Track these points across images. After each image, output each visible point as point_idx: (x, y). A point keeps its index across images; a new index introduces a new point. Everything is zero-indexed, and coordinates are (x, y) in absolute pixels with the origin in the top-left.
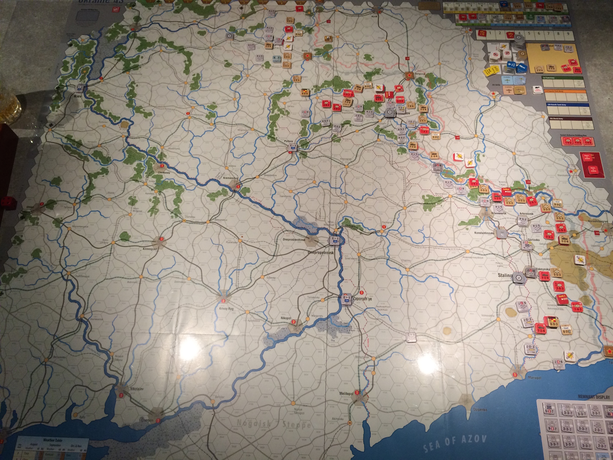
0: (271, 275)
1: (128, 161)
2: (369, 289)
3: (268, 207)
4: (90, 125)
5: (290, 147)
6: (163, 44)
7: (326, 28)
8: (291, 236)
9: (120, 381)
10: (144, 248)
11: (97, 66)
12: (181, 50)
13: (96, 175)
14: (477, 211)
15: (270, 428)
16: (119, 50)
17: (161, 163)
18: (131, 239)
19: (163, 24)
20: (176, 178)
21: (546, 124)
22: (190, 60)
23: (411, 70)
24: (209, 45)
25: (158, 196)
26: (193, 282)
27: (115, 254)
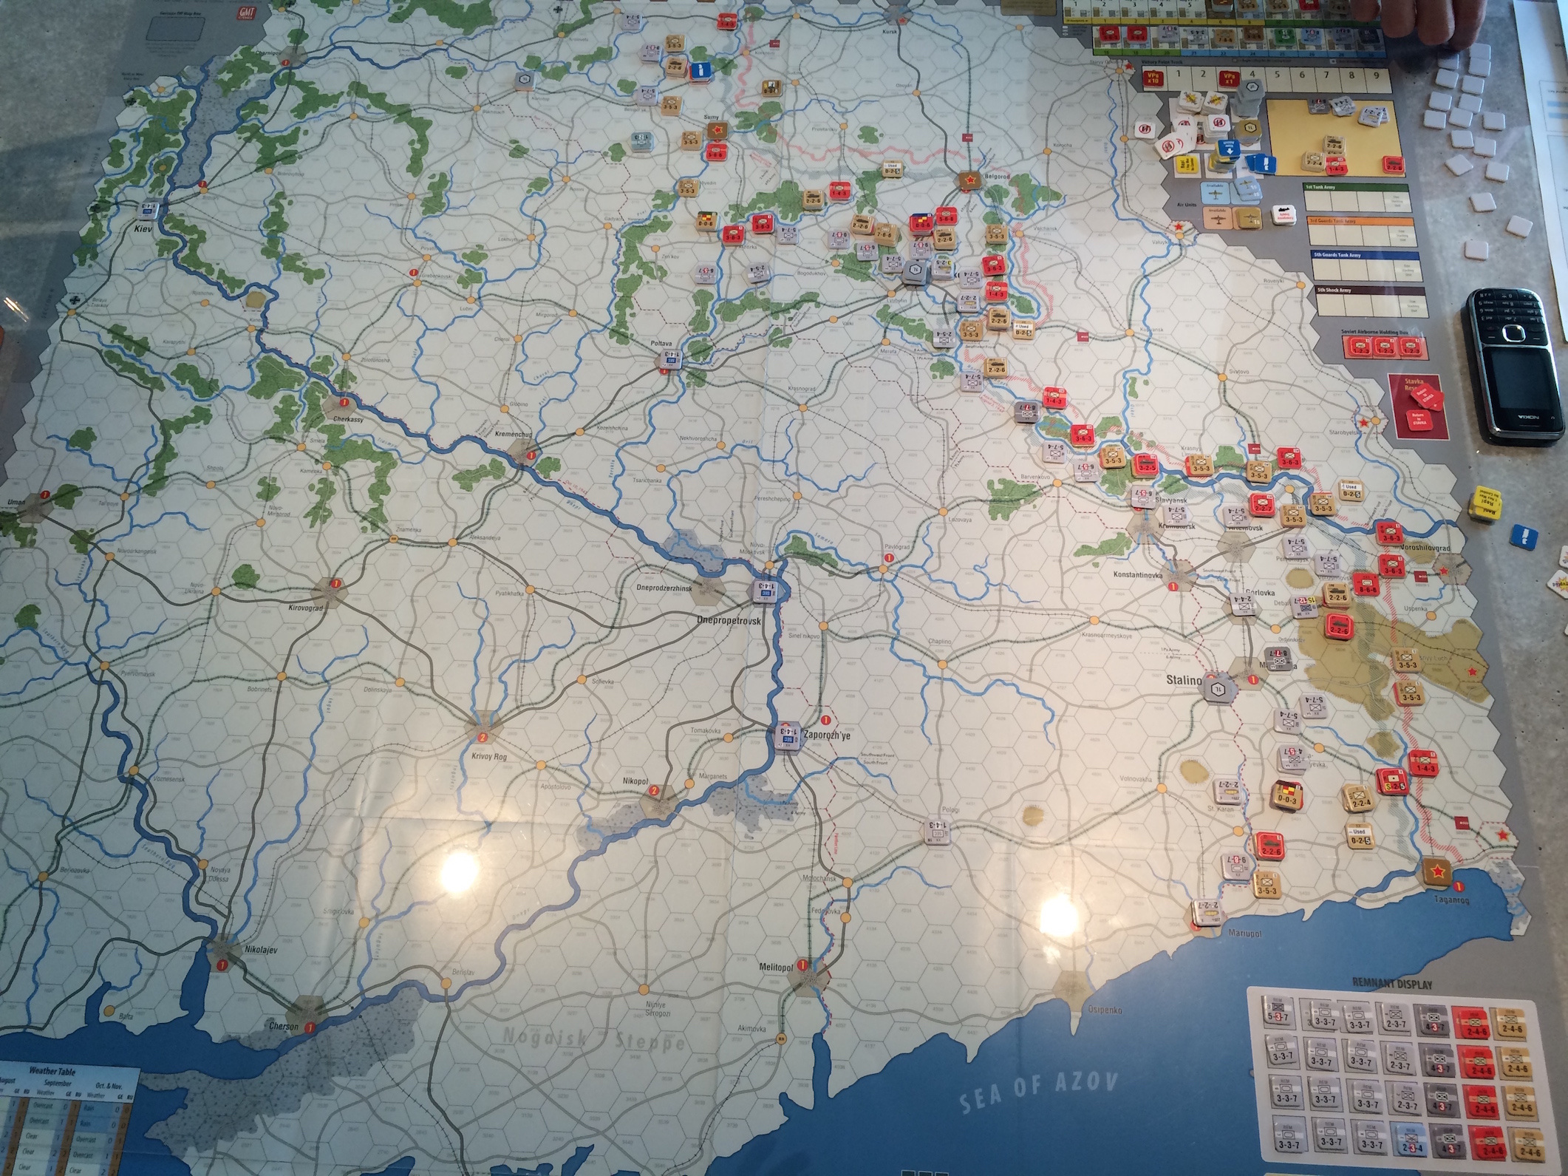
0: (602, 676)
1: (260, 390)
2: (843, 711)
3: (603, 507)
4: (170, 301)
5: (664, 358)
6: (359, 100)
7: (766, 60)
8: (658, 580)
9: (220, 931)
10: (292, 605)
11: (193, 154)
12: (403, 113)
13: (179, 425)
14: (1122, 520)
15: (585, 1049)
16: (249, 114)
17: (341, 395)
18: (260, 584)
19: (362, 50)
20: (378, 434)
21: (1306, 302)
22: (423, 140)
23: (975, 168)
24: (473, 101)
25: (332, 478)
26: (410, 690)
27: (219, 619)
